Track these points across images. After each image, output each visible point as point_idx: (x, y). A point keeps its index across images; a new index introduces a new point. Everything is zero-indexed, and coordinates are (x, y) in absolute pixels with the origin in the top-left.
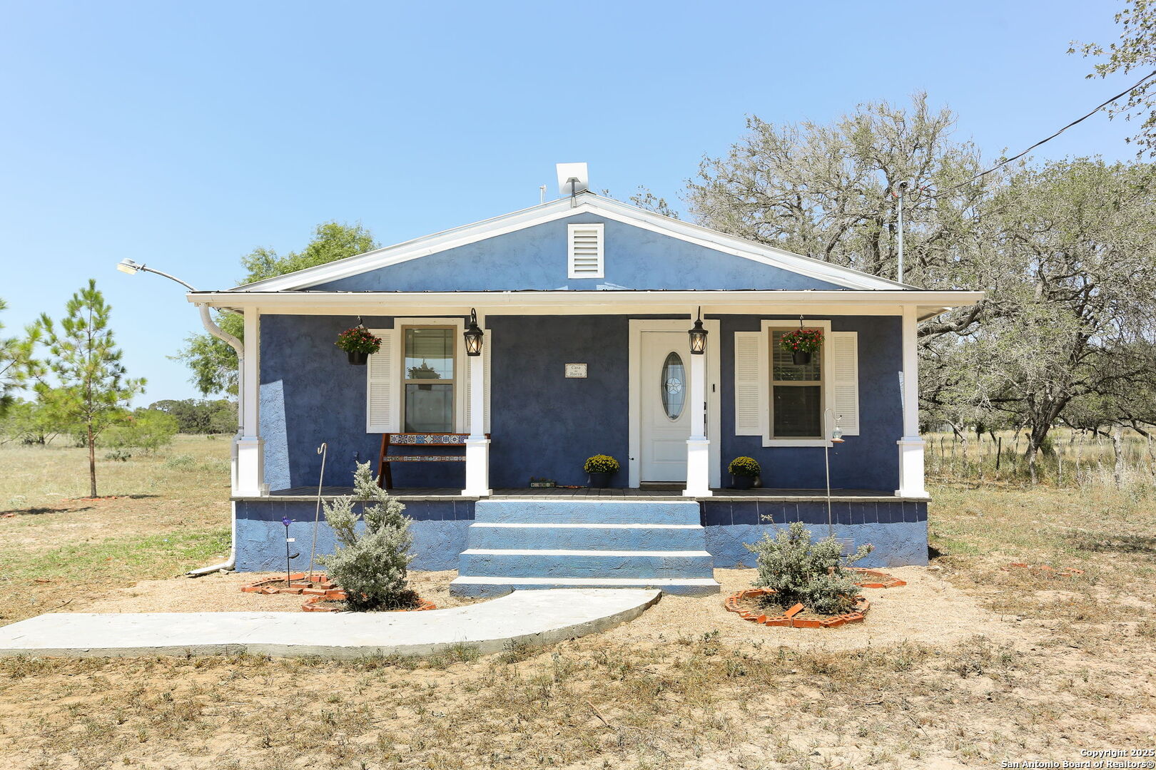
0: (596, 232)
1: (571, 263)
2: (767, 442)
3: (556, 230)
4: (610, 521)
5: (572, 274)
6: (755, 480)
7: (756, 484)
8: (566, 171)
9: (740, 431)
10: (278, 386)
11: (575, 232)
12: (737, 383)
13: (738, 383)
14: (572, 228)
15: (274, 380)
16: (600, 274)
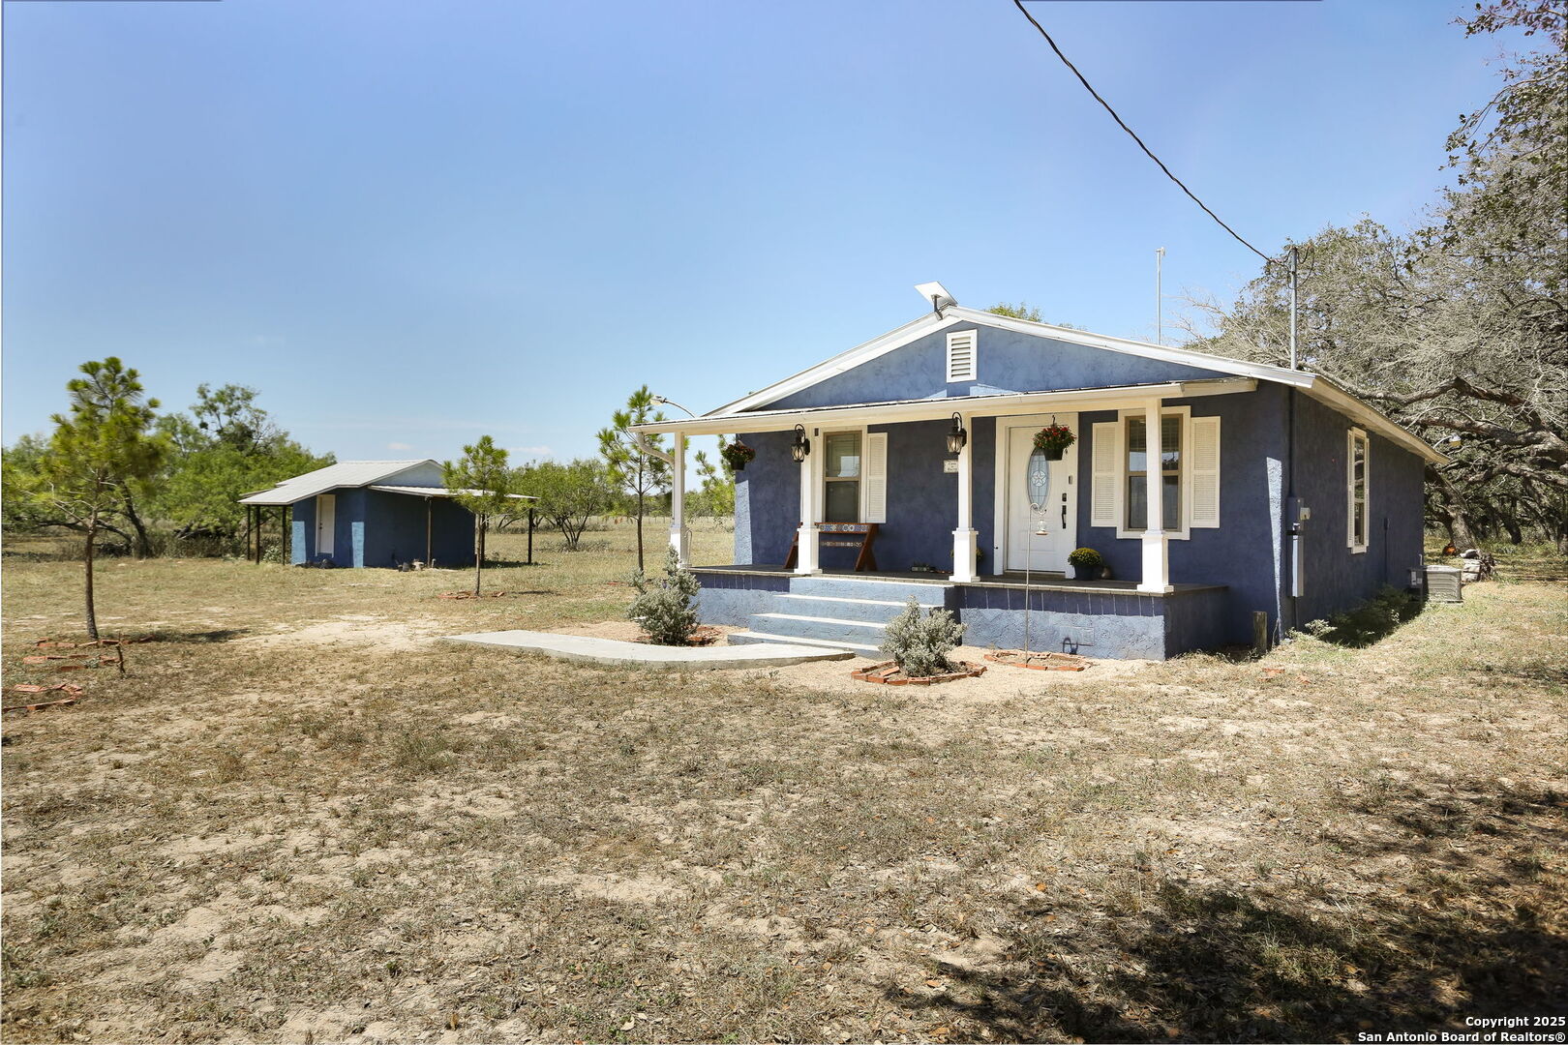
0: (969, 338)
1: (949, 368)
2: (1121, 534)
3: (936, 341)
4: (877, 598)
5: (949, 379)
6: (1102, 572)
7: (1103, 575)
8: (929, 290)
9: (1095, 523)
10: (745, 484)
11: (953, 340)
12: (1094, 474)
13: (1096, 474)
14: (950, 336)
15: (744, 480)
16: (973, 377)
